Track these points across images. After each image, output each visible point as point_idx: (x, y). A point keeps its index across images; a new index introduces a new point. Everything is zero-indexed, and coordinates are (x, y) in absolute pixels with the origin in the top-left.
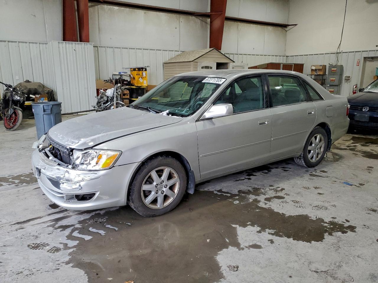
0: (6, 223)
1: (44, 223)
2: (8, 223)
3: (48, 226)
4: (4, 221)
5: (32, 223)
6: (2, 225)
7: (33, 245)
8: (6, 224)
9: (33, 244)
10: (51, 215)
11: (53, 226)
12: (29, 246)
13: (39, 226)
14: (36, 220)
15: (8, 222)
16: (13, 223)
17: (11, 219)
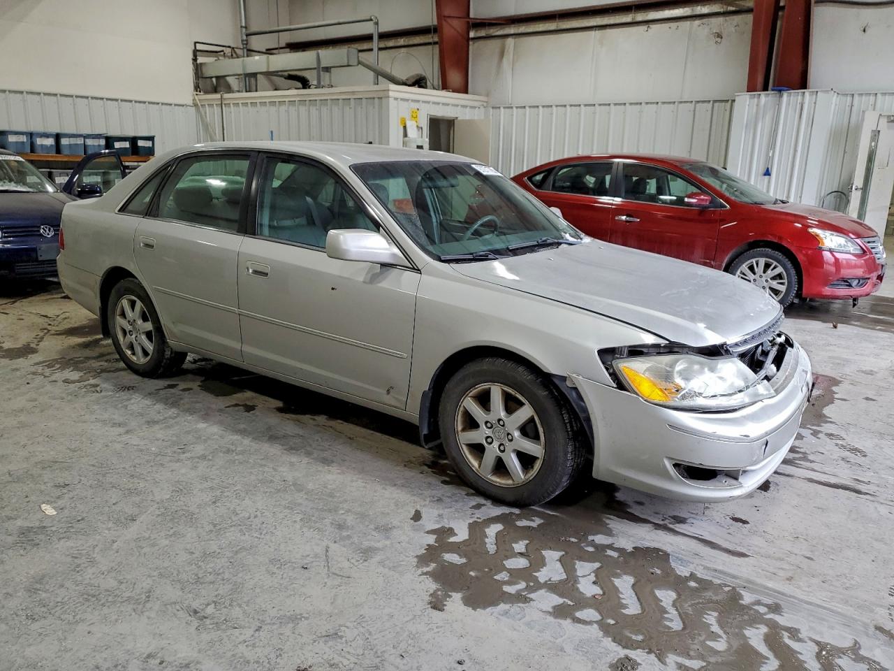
0: (882, 503)
1: (813, 470)
2: (878, 502)
3: (812, 462)
4: (883, 510)
5: (833, 480)
6: (891, 503)
7: (857, 453)
8: (882, 501)
9: (857, 455)
10: (787, 473)
11: (805, 458)
12: (865, 456)
13: (826, 469)
14: (822, 480)
15: (876, 504)
16: (868, 497)
17: (868, 506)
